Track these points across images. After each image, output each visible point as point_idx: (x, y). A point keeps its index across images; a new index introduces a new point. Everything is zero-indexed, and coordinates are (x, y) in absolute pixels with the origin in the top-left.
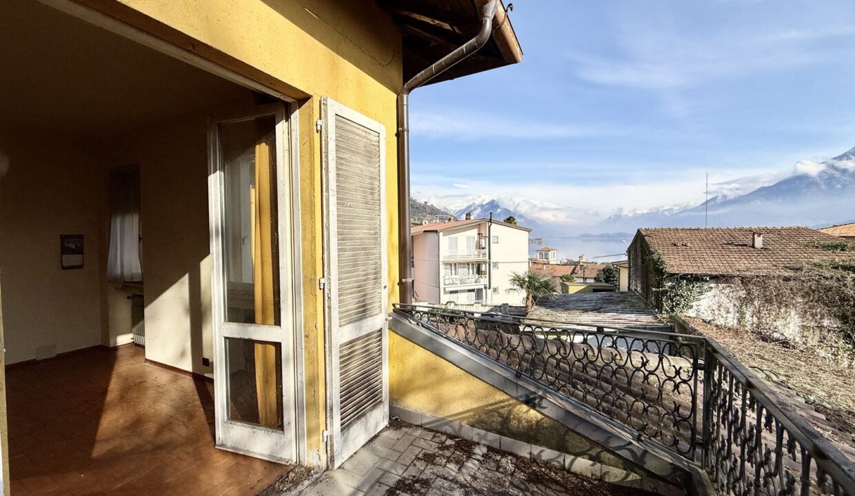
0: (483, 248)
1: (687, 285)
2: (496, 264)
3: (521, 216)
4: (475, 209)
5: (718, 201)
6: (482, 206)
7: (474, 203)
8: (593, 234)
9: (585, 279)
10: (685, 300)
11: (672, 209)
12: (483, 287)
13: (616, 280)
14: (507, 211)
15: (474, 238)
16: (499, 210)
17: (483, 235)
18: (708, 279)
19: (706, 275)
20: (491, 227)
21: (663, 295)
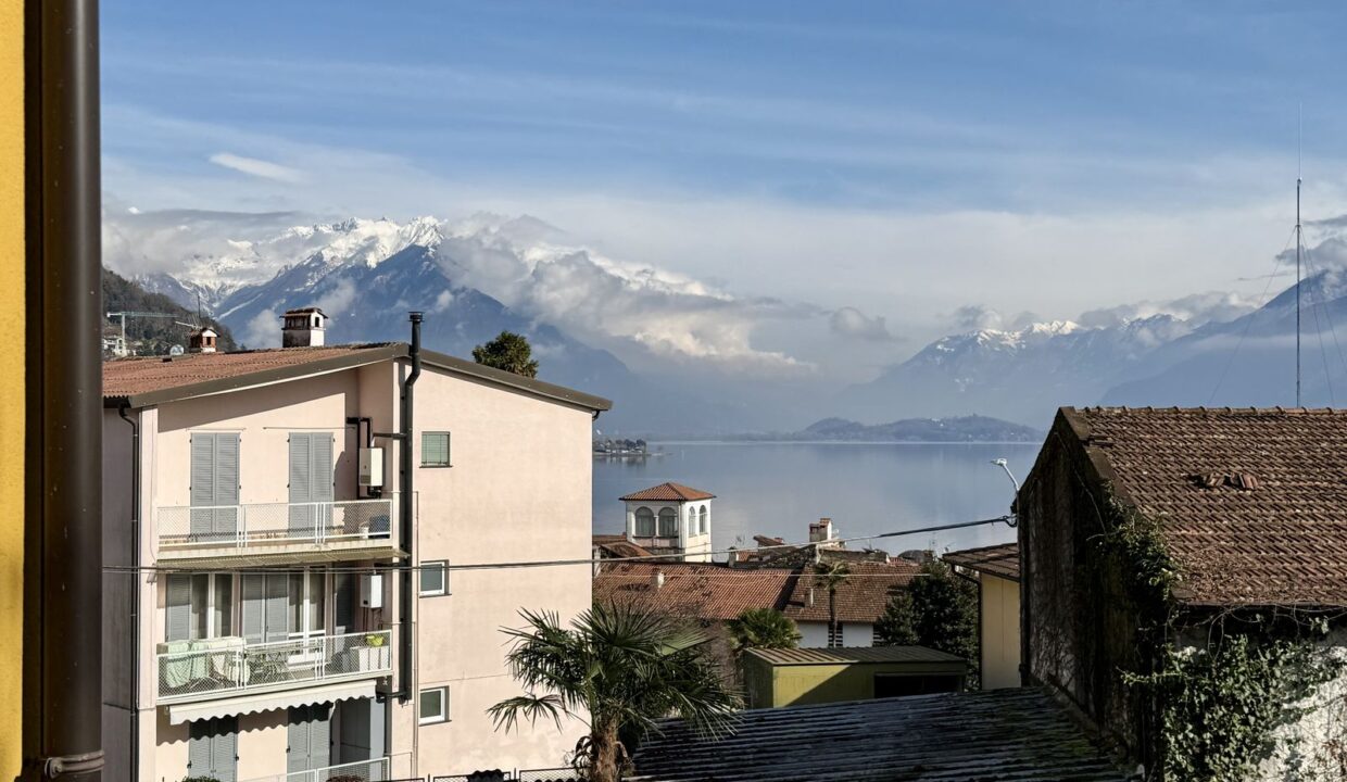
0: (376, 493)
1: (1252, 654)
2: (437, 574)
3: (550, 332)
4: (327, 287)
5: (1329, 294)
6: (358, 273)
7: (318, 258)
8: (867, 422)
9: (835, 627)
10: (1245, 722)
11: (1167, 318)
12: (369, 690)
13: (966, 634)
14: (481, 304)
15: (330, 439)
16: (445, 298)
17: (376, 429)
18: (1325, 628)
19: (1320, 611)
20: (417, 386)
21: (1164, 703)
